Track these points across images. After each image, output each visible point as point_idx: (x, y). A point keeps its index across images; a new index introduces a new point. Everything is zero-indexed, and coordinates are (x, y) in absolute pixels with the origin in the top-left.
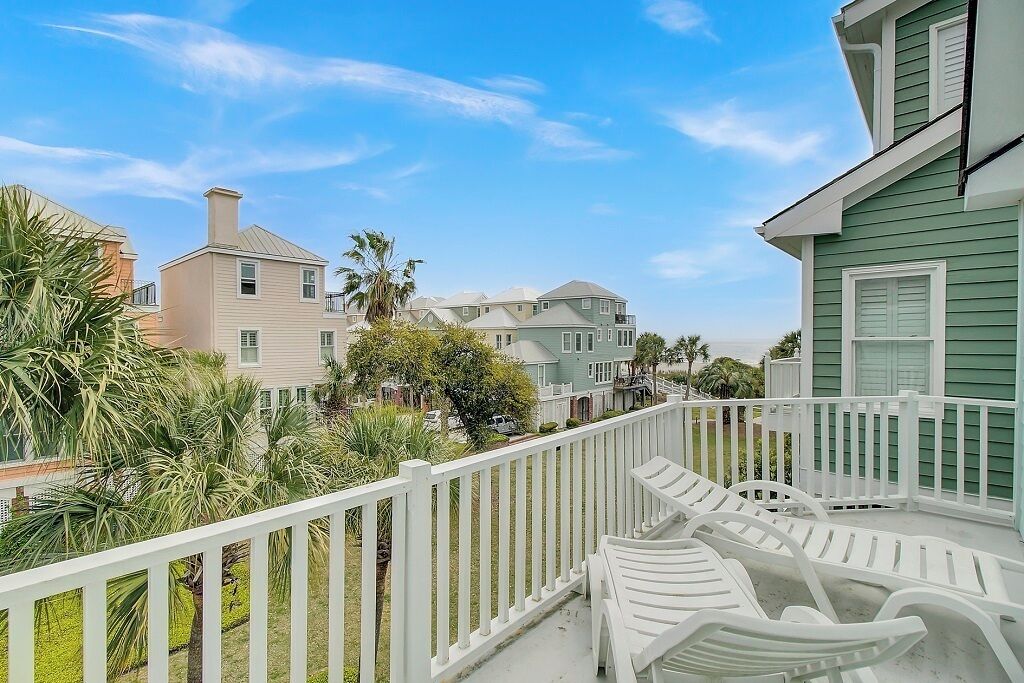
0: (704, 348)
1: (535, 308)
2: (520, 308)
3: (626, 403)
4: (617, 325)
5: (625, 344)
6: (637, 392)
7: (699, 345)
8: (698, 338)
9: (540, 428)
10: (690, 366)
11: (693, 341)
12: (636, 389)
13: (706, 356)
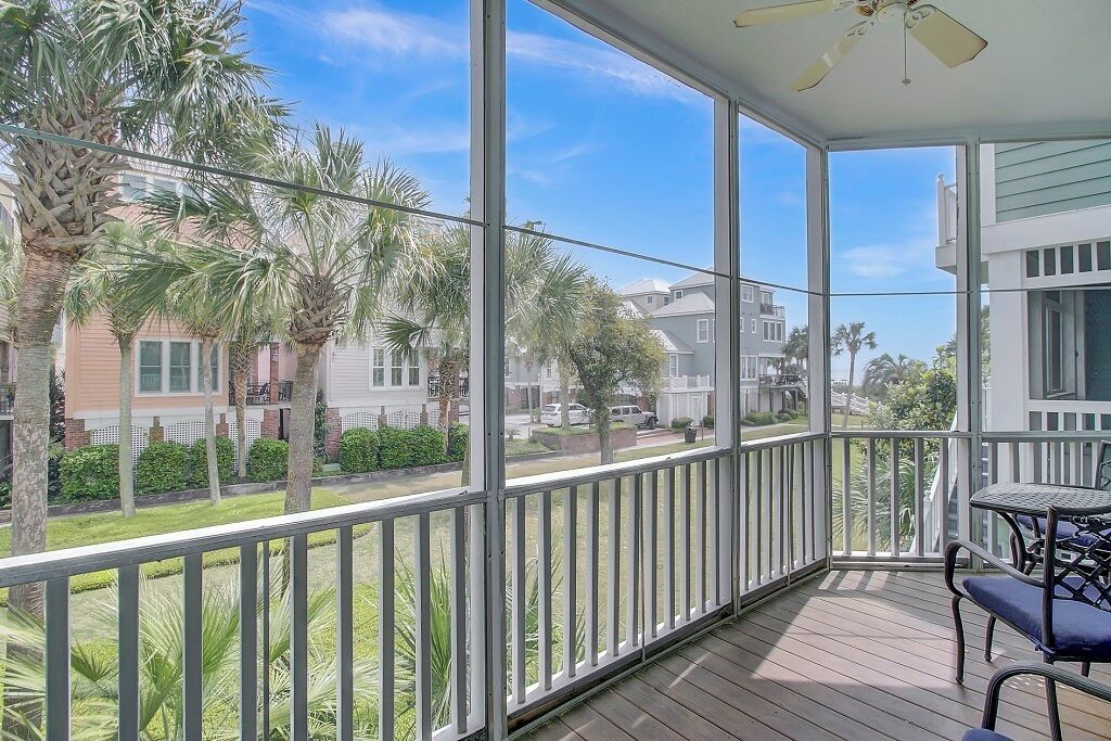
0: (871, 336)
1: (667, 299)
2: (650, 300)
3: (774, 405)
4: (762, 316)
5: (773, 338)
6: (787, 393)
7: (864, 333)
8: (861, 326)
9: (673, 422)
10: (853, 359)
11: (856, 329)
12: (787, 389)
13: (873, 345)
